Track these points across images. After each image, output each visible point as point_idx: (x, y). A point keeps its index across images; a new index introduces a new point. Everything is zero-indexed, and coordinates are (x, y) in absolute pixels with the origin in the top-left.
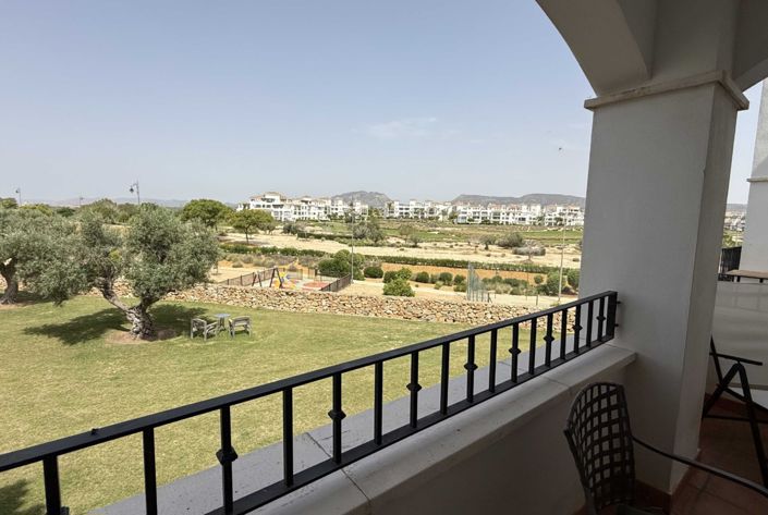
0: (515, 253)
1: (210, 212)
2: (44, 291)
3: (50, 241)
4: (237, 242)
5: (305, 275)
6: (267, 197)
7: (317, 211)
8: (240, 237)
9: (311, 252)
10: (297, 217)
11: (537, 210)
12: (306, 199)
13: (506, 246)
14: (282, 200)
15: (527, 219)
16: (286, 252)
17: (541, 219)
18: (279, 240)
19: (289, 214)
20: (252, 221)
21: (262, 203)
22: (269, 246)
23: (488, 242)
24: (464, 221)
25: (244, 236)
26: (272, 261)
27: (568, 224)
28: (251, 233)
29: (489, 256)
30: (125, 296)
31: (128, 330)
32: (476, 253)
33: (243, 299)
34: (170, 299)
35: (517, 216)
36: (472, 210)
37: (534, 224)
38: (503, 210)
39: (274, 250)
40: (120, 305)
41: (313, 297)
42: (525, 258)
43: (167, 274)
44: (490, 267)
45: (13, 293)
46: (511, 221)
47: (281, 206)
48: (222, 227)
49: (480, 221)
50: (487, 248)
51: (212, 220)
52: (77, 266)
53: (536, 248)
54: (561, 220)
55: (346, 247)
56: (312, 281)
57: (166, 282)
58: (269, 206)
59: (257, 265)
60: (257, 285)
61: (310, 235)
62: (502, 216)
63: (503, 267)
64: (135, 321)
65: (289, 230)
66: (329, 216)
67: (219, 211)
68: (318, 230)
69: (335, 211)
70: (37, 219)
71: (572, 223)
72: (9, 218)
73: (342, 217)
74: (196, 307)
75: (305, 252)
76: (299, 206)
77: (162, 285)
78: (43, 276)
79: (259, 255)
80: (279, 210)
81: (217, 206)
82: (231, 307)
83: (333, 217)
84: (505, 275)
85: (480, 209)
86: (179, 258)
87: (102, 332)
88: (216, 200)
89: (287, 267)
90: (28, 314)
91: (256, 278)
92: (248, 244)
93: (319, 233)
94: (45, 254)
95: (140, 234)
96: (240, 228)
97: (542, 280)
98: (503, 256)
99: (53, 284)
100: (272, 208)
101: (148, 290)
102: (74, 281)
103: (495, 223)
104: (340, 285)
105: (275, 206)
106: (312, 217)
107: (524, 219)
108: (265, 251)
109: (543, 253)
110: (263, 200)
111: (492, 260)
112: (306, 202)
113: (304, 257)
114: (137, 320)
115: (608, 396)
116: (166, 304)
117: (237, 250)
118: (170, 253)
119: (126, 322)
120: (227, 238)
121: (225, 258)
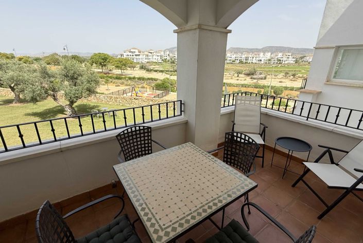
0: (251, 78)
1: (103, 59)
2: (28, 98)
3: (26, 76)
4: (116, 74)
5: (148, 90)
6: (132, 50)
7: (157, 58)
8: (118, 72)
9: (152, 79)
10: (147, 61)
11: (268, 55)
12: (151, 51)
13: (248, 75)
14: (140, 52)
15: (263, 61)
16: (139, 79)
17: (269, 60)
18: (138, 73)
19: (143, 59)
20: (123, 64)
21: (129, 54)
22: (132, 76)
23: (239, 73)
24: (230, 62)
25: (120, 71)
26: (133, 83)
27: (283, 63)
28: (124, 70)
29: (238, 80)
30: (63, 102)
32: (232, 78)
33: (116, 101)
34: (78, 103)
35: (258, 59)
36: (235, 56)
37: (266, 63)
38: (250, 56)
39: (134, 78)
40: (61, 104)
41: (146, 100)
42: (255, 81)
43: (78, 91)
44: (237, 85)
45: (18, 99)
46: (254, 61)
47: (139, 55)
48: (110, 67)
49: (238, 61)
50: (238, 76)
51: (105, 63)
52: (39, 87)
53: (263, 76)
54: (280, 60)
55: (168, 76)
56: (151, 93)
57: (77, 94)
58: (133, 55)
59: (127, 85)
60: (125, 95)
61: (152, 70)
62: (250, 59)
63: (243, 86)
65: (142, 68)
66: (163, 60)
67: (107, 58)
68: (157, 67)
69: (165, 58)
70: (21, 66)
71: (286, 62)
72: (8, 65)
73: (169, 60)
74: (96, 105)
75: (149, 79)
76: (148, 55)
77: (76, 95)
78: (26, 92)
79: (127, 80)
80: (138, 57)
81: (106, 56)
82: (110, 105)
83: (165, 61)
84: (244, 90)
85: (239, 55)
86: (82, 83)
88: (105, 53)
89: (140, 86)
90: (26, 107)
91: (124, 92)
92: (122, 75)
93: (157, 69)
94: (24, 82)
95: (63, 73)
96: (117, 67)
97: (261, 92)
98: (245, 80)
99: (31, 95)
100: (134, 56)
101: (71, 98)
102: (39, 94)
103: (246, 63)
104: (164, 94)
105: (136, 55)
106: (154, 61)
107: (261, 60)
108: (130, 78)
109: (265, 78)
110: (130, 52)
111: (239, 82)
112: (151, 53)
113: (149, 81)
114: (69, 110)
115: (144, 129)
116: (82, 103)
117: (117, 78)
118: (78, 81)
119: (64, 111)
120: (112, 72)
121: (111, 82)
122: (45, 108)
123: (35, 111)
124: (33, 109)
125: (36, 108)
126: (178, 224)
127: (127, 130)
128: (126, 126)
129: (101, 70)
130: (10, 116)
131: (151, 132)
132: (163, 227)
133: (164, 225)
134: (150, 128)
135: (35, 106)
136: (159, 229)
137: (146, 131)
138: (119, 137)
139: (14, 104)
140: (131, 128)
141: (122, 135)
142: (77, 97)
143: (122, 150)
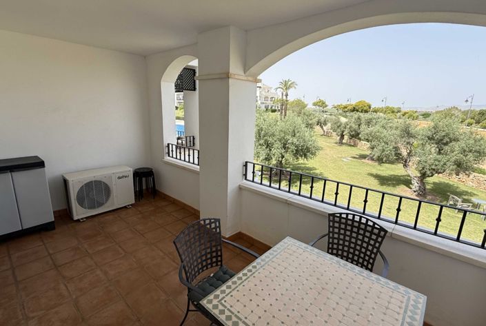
30: (413, 172)
31: (411, 188)
34: (436, 178)
40: (410, 173)
43: (439, 161)
52: (391, 147)
57: (436, 166)
64: (416, 185)
77: (433, 167)
86: (452, 152)
87: (398, 185)
95: (430, 134)
99: (379, 154)
101: (423, 168)
102: (388, 154)
114: (416, 184)
115: (373, 227)
116: (447, 182)
118: (446, 148)
119: (411, 183)
122: (392, 173)
123: (380, 173)
124: (380, 170)
125: (383, 170)
126: (230, 314)
127: (347, 214)
128: (348, 209)
130: (356, 171)
131: (383, 238)
132: (223, 301)
133: (225, 301)
134: (386, 232)
135: (379, 167)
136: (220, 298)
137: (376, 231)
138: (331, 218)
139: (366, 161)
140: (354, 215)
141: (338, 217)
142: (434, 170)
143: (329, 234)
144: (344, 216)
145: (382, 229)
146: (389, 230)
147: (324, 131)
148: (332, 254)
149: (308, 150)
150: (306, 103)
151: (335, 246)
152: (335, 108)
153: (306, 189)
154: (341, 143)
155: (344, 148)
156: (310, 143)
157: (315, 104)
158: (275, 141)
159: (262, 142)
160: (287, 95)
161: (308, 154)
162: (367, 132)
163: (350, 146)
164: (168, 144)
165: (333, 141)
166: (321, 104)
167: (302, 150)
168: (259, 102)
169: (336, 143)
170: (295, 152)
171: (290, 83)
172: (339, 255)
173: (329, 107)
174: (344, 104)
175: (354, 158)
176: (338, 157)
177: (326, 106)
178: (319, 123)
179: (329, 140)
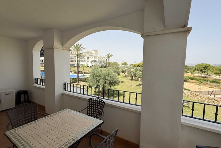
1: (204, 68)
8: (216, 77)
48: (210, 73)
51: (205, 70)
67: (208, 67)
96: (216, 74)
115: (101, 102)
117: (213, 82)
120: (211, 77)
121: (207, 84)
129: (201, 75)
131: (104, 105)
138: (89, 100)
141: (91, 100)
143: (88, 107)
144: (93, 99)
145: (104, 102)
146: (106, 103)
147: (125, 75)
148: (89, 115)
149: (115, 82)
150: (118, 63)
151: (90, 112)
152: (131, 65)
153: (116, 99)
154: (132, 80)
155: (133, 81)
156: (116, 79)
157: (123, 64)
158: (101, 79)
159: (95, 79)
160: (109, 60)
161: (115, 84)
162: (139, 74)
163: (136, 80)
164: (36, 78)
165: (129, 79)
166: (125, 64)
167: (112, 82)
168: (98, 63)
169: (130, 80)
170: (109, 83)
171: (110, 55)
172: (92, 116)
173: (129, 65)
174: (134, 64)
175: (137, 85)
176: (130, 85)
177: (127, 65)
178: (123, 72)
179: (127, 78)
